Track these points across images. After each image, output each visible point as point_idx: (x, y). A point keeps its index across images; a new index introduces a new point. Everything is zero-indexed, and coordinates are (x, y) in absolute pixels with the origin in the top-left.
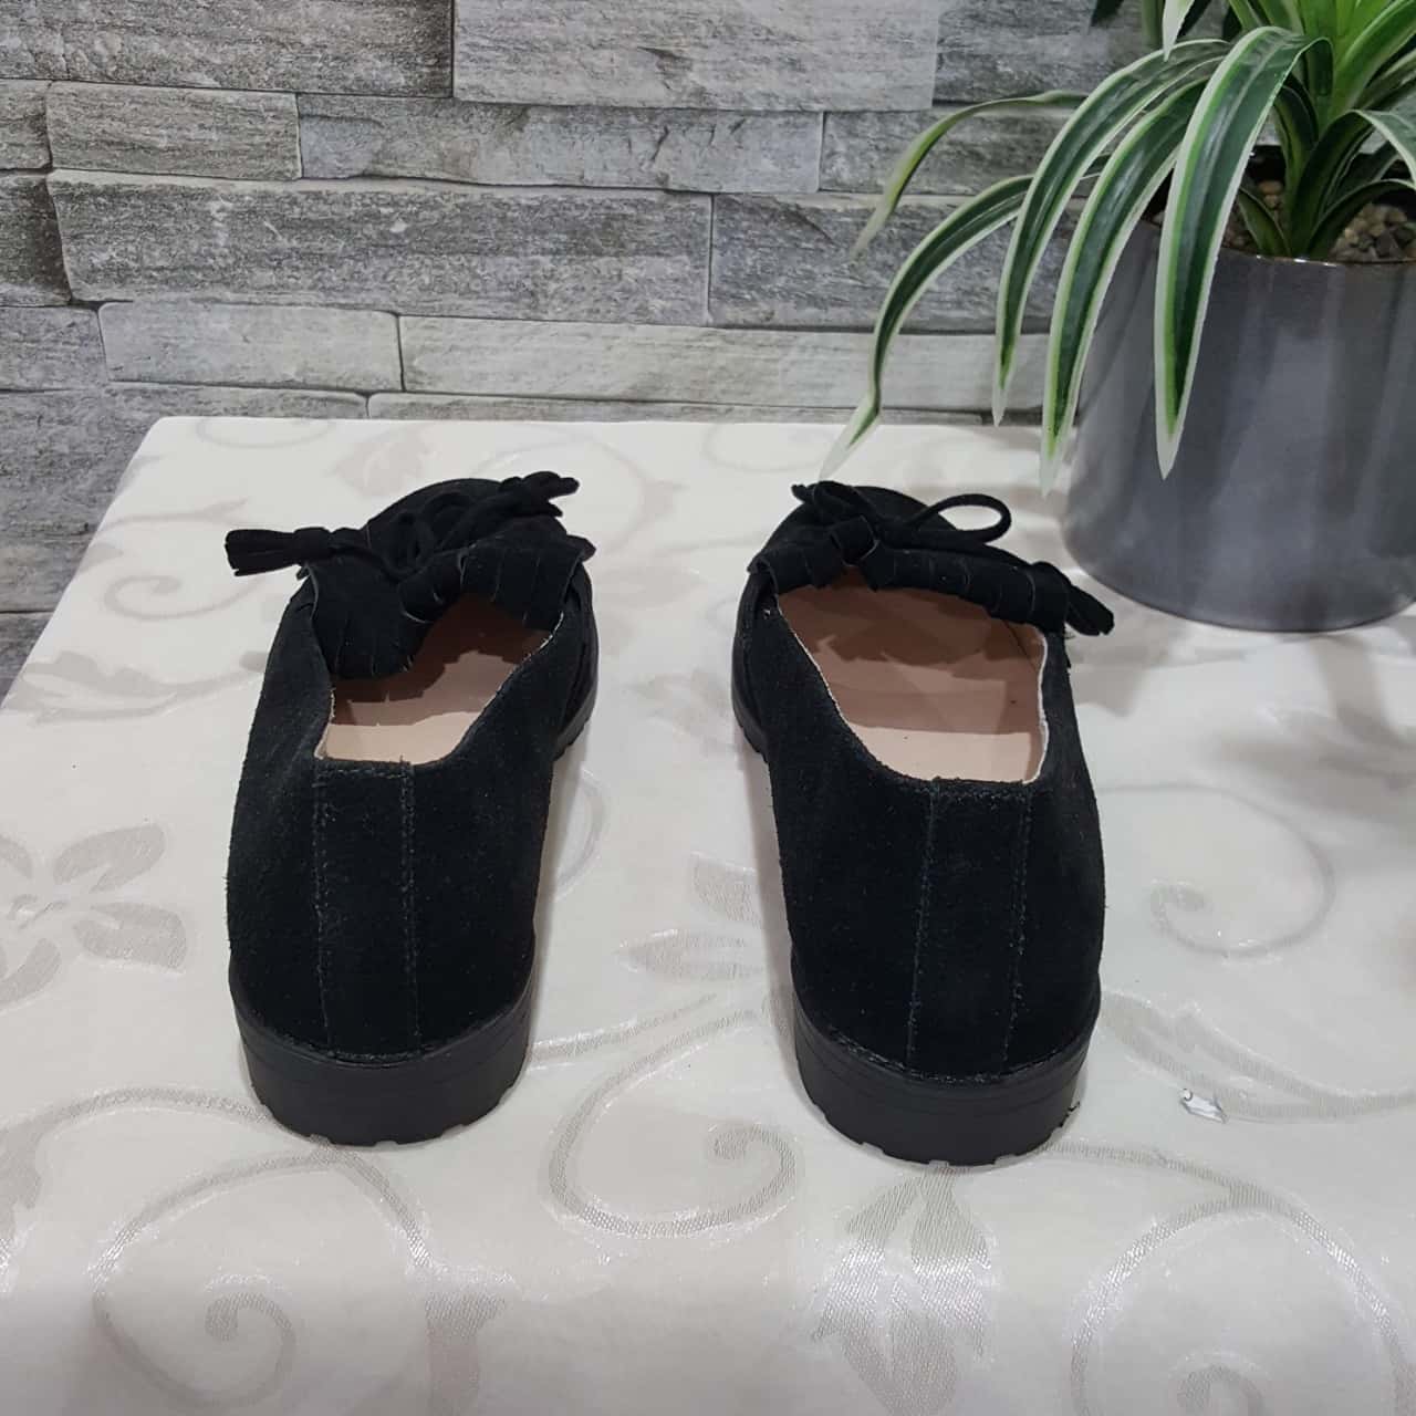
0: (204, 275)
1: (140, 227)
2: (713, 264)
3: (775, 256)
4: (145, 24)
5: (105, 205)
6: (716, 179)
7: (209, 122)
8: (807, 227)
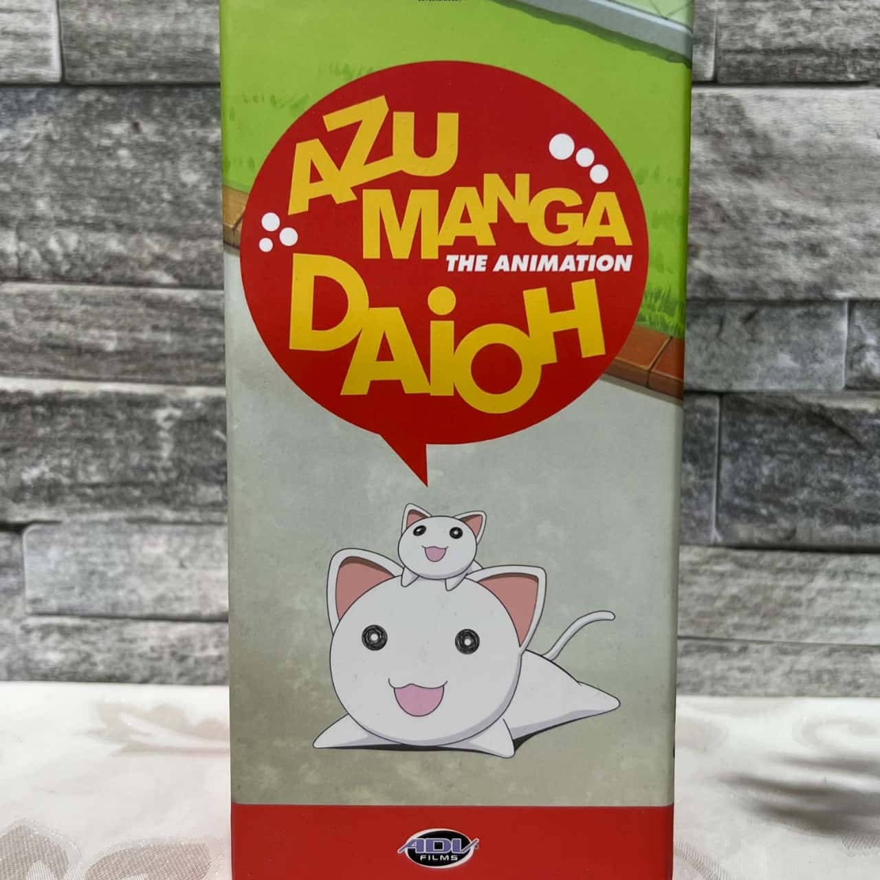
0: (143, 492)
1: (78, 440)
2: (723, 474)
3: (796, 464)
4: (104, 220)
5: (43, 415)
6: (725, 376)
7: (164, 322)
8: (835, 430)
